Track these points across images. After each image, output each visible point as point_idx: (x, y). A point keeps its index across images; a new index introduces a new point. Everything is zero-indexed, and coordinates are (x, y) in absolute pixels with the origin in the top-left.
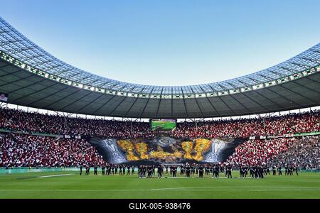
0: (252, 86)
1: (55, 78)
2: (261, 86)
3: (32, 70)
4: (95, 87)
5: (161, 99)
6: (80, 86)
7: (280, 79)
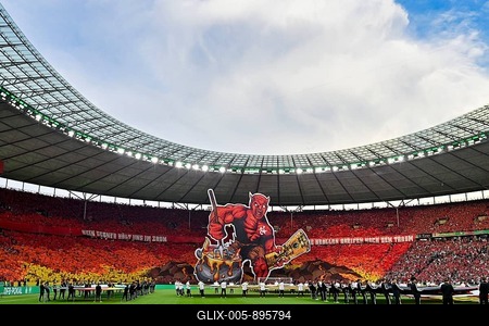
0: (386, 158)
1: (83, 138)
2: (401, 159)
3: (51, 123)
4: (143, 154)
5: (242, 175)
6: (121, 151)
7: (431, 148)
